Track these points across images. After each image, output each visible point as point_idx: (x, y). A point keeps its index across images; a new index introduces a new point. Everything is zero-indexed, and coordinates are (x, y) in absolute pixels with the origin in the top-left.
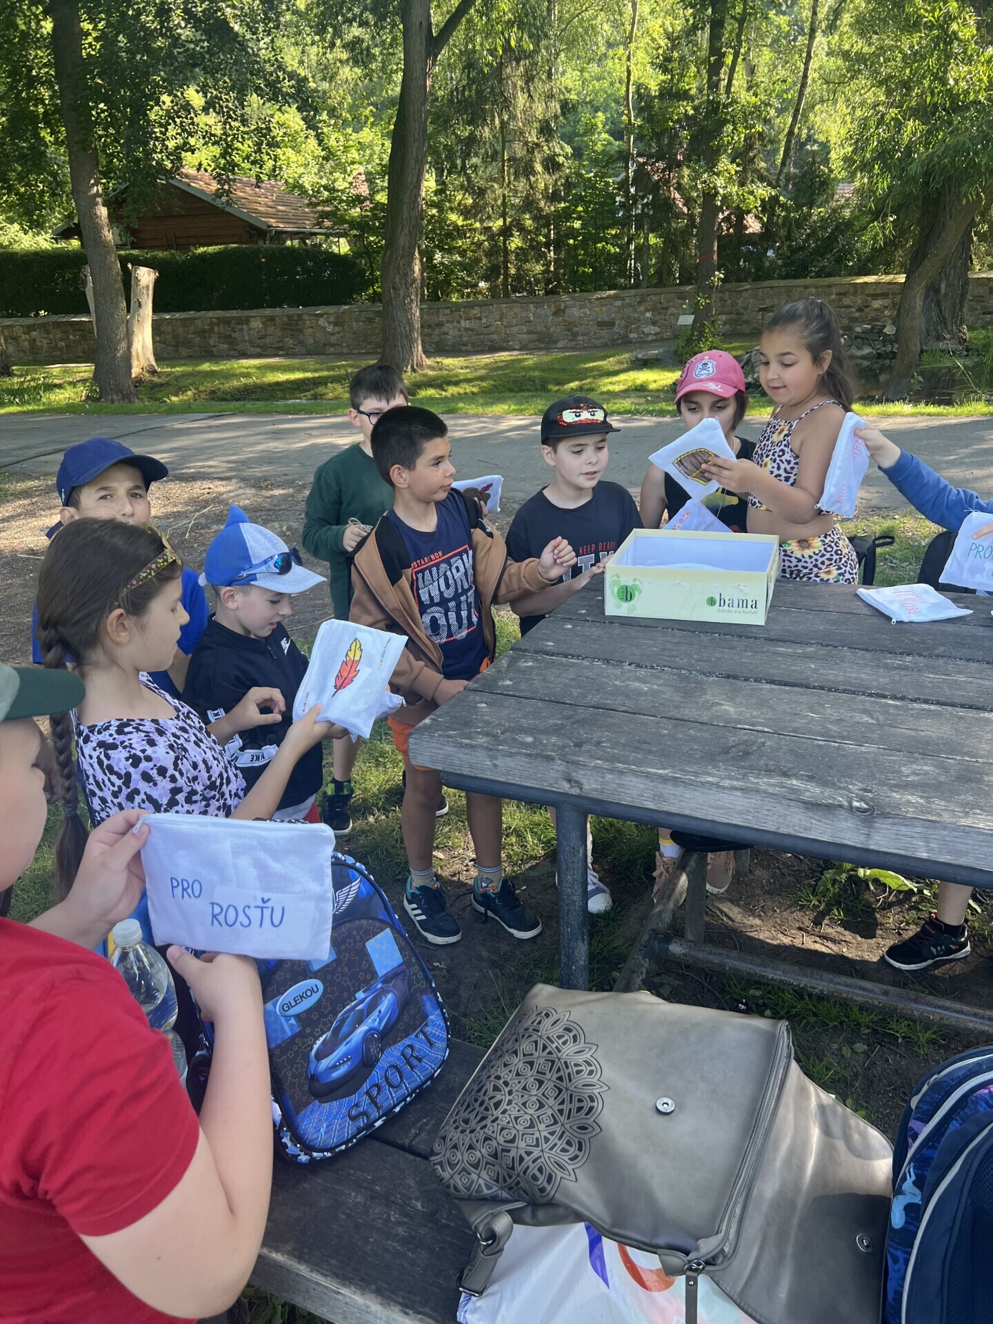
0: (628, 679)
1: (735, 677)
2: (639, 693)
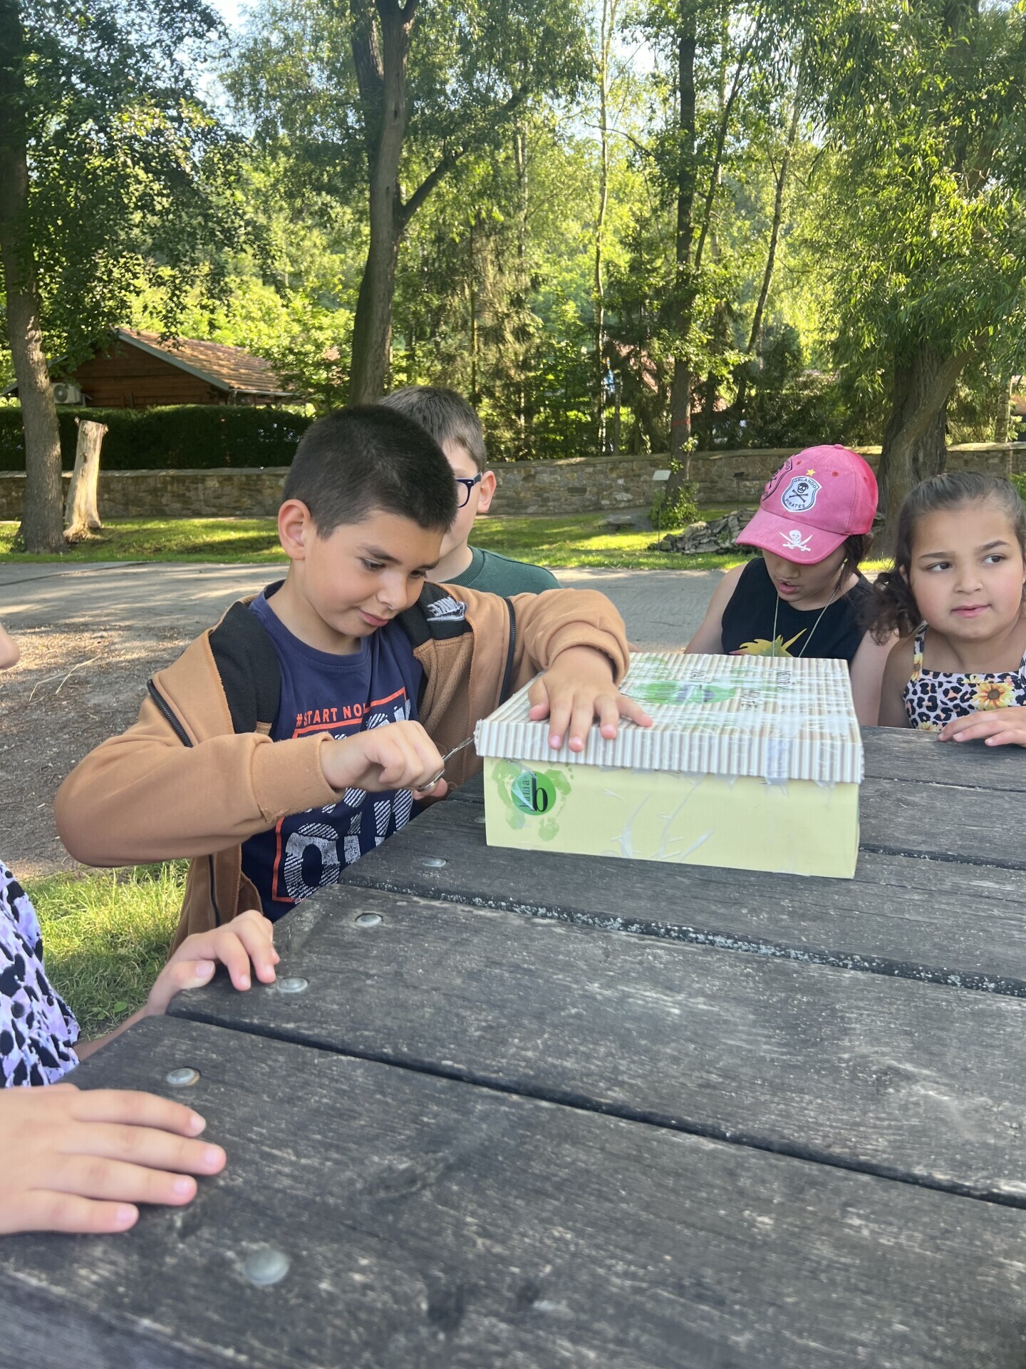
0: (624, 976)
1: (908, 972)
2: (657, 1028)
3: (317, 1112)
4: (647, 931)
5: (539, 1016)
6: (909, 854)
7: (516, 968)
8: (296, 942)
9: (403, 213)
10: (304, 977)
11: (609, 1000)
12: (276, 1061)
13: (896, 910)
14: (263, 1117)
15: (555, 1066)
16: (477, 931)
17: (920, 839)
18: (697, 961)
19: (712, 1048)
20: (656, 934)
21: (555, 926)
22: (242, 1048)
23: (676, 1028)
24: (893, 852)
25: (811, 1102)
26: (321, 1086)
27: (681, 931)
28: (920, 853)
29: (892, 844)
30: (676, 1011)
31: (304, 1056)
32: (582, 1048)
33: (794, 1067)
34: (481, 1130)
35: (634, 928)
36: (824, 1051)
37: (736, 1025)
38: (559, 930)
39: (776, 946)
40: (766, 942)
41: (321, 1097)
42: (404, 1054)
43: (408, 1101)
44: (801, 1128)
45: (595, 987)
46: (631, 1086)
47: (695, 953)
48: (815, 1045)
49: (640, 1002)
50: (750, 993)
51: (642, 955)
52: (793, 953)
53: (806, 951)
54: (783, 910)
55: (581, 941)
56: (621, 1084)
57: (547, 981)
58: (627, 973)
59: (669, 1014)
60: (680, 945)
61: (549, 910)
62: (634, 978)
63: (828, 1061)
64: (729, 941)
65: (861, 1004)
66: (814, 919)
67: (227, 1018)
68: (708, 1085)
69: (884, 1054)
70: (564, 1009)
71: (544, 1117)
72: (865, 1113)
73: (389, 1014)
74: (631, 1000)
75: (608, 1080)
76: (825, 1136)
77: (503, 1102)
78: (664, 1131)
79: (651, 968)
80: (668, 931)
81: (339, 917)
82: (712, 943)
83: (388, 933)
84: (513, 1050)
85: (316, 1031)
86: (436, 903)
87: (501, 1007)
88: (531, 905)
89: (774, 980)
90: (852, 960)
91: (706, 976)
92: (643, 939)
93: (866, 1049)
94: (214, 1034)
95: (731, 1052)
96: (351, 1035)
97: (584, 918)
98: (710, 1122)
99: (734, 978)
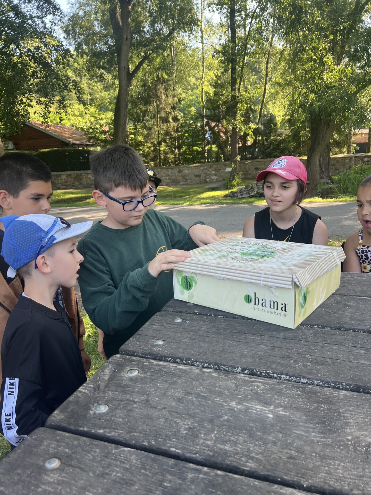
0: (246, 398)
3: (115, 482)
4: (252, 374)
5: (211, 421)
6: (354, 330)
7: (198, 395)
8: (102, 385)
9: (131, 76)
10: (106, 404)
11: (240, 411)
12: (95, 452)
13: (354, 359)
14: (90, 486)
15: (221, 449)
16: (180, 377)
17: (357, 323)
18: (275, 388)
19: (290, 436)
20: (256, 375)
21: (213, 373)
22: (80, 445)
23: (272, 425)
24: (347, 330)
25: (339, 465)
26: (117, 466)
27: (266, 373)
28: (359, 329)
29: (346, 326)
30: (271, 416)
31: (108, 448)
32: (232, 438)
33: (328, 445)
34: (191, 489)
35: (246, 372)
36: (340, 436)
37: (298, 422)
38: (215, 375)
39: (308, 379)
40: (304, 377)
41: (117, 474)
42: (153, 445)
43: (156, 474)
44: (337, 480)
45: (233, 404)
46: (257, 459)
47: (274, 384)
48: (334, 432)
49: (254, 411)
50: (301, 404)
51: (252, 386)
52: (315, 382)
53: (321, 381)
54: (308, 360)
55: (225, 380)
56: (252, 458)
57: (212, 402)
58: (246, 396)
59: (268, 417)
60: (267, 380)
61: (209, 364)
62: (250, 399)
63: (342, 441)
64: (288, 377)
65: (351, 409)
66: (322, 364)
67: (72, 428)
68: (291, 457)
69: (366, 436)
70: (221, 417)
71: (220, 480)
72: (364, 470)
73: (144, 423)
74: (250, 410)
75: (246, 456)
76: (349, 485)
77: (200, 472)
78: (276, 486)
79: (257, 393)
80: (261, 373)
81: (120, 371)
82: (280, 378)
83: (142, 379)
84: (201, 441)
85: (113, 434)
86: (161, 363)
87: (194, 417)
88: (201, 362)
89: (311, 397)
90: (342, 385)
91: (281, 396)
92: (251, 378)
93: (358, 434)
94: (67, 438)
95: (298, 438)
96: (128, 435)
97: (225, 368)
98: (296, 479)
99: (292, 397)
